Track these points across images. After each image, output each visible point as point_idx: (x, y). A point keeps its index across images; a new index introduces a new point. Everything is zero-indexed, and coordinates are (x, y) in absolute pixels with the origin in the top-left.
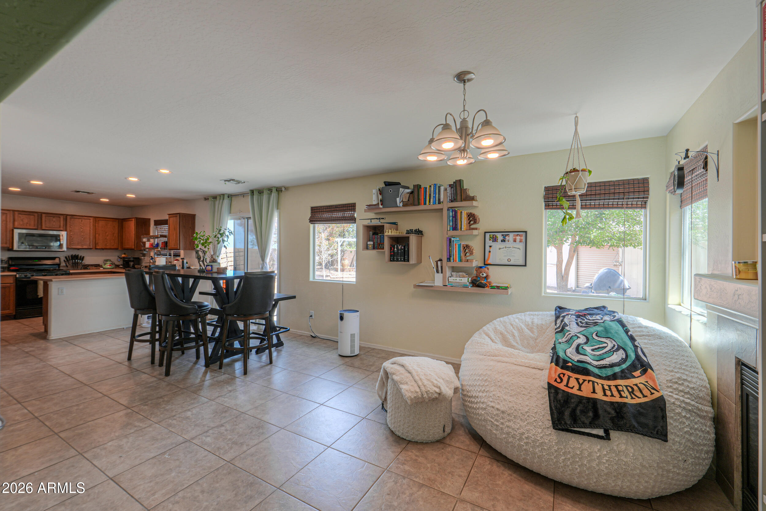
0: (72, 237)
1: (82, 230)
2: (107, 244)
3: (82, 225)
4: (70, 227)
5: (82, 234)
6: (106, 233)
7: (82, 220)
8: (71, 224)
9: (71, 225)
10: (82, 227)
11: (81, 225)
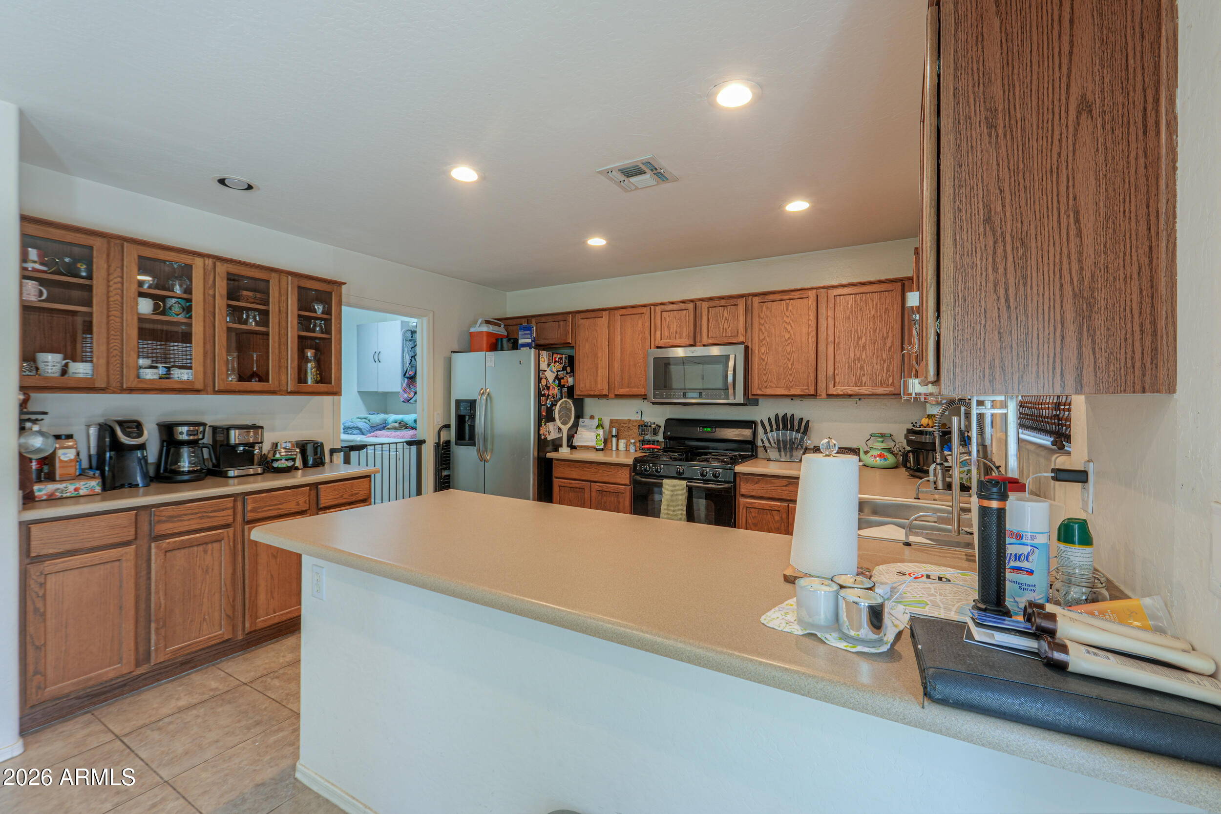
0: (764, 360)
1: (787, 336)
2: (864, 379)
3: (788, 320)
4: (760, 330)
5: (788, 349)
6: (859, 338)
7: (787, 305)
8: (762, 321)
9: (762, 325)
10: (788, 327)
11: (786, 319)
